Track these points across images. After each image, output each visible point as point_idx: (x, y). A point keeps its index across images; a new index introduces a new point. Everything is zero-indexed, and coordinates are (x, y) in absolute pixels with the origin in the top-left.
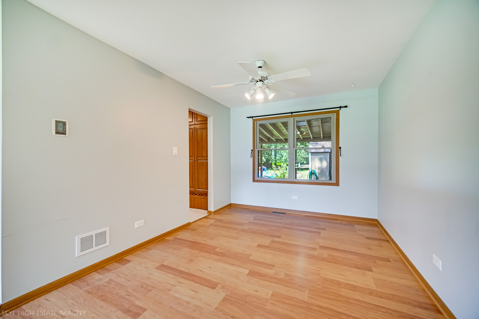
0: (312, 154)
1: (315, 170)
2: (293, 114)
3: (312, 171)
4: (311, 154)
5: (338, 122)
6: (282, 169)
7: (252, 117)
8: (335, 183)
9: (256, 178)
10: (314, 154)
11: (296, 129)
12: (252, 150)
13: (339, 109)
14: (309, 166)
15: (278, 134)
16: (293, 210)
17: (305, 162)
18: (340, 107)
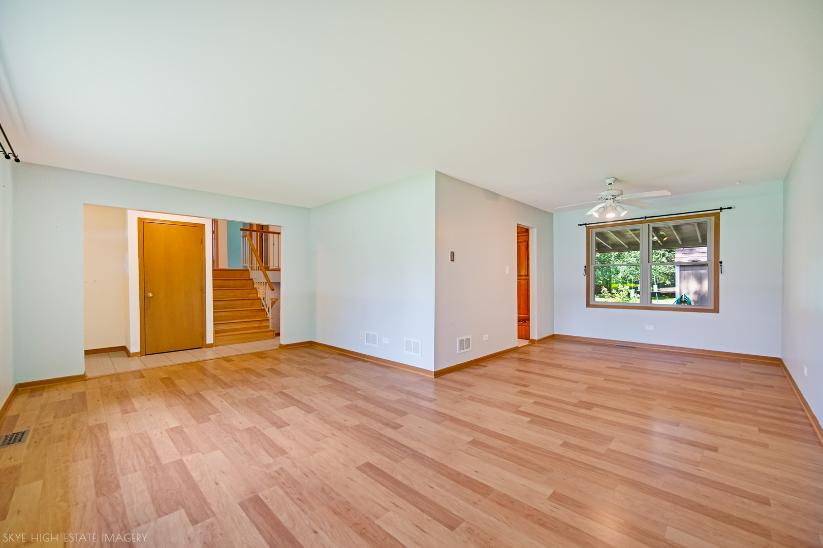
0: (682, 268)
1: (687, 296)
2: (647, 219)
3: (682, 297)
4: (679, 268)
5: (717, 228)
6: (620, 295)
7: (586, 224)
8: (713, 308)
9: (591, 303)
10: (686, 268)
11: (651, 233)
12: (585, 267)
13: (720, 211)
14: (676, 290)
15: (617, 238)
16: (647, 344)
17: (668, 283)
18: (721, 209)
